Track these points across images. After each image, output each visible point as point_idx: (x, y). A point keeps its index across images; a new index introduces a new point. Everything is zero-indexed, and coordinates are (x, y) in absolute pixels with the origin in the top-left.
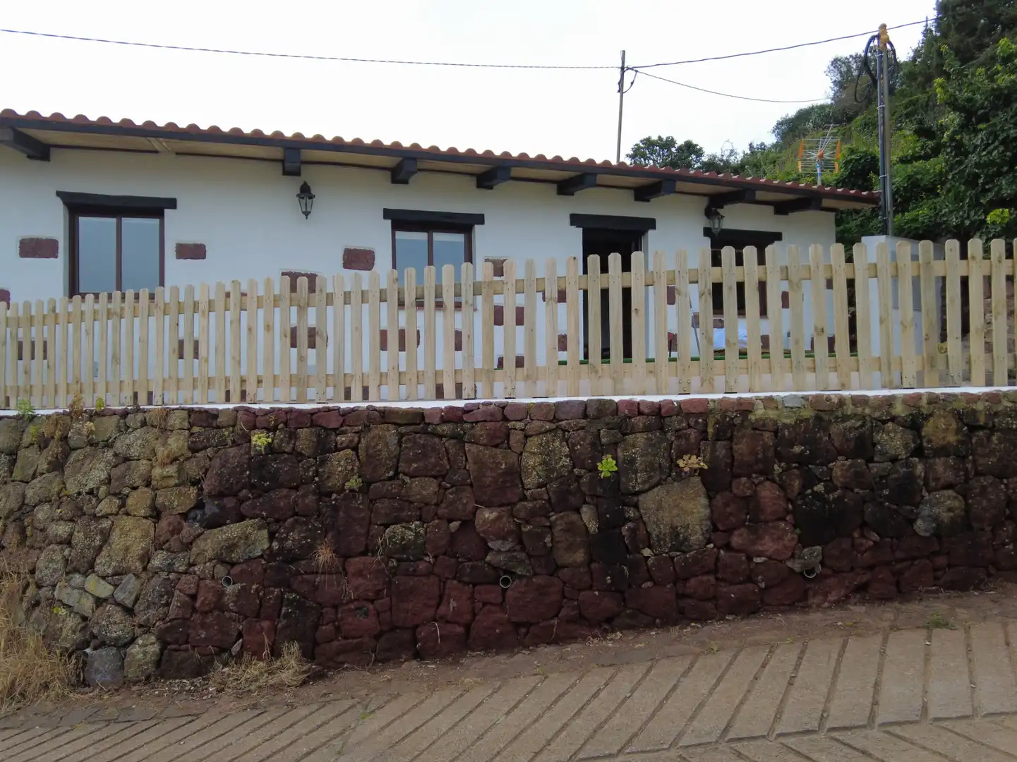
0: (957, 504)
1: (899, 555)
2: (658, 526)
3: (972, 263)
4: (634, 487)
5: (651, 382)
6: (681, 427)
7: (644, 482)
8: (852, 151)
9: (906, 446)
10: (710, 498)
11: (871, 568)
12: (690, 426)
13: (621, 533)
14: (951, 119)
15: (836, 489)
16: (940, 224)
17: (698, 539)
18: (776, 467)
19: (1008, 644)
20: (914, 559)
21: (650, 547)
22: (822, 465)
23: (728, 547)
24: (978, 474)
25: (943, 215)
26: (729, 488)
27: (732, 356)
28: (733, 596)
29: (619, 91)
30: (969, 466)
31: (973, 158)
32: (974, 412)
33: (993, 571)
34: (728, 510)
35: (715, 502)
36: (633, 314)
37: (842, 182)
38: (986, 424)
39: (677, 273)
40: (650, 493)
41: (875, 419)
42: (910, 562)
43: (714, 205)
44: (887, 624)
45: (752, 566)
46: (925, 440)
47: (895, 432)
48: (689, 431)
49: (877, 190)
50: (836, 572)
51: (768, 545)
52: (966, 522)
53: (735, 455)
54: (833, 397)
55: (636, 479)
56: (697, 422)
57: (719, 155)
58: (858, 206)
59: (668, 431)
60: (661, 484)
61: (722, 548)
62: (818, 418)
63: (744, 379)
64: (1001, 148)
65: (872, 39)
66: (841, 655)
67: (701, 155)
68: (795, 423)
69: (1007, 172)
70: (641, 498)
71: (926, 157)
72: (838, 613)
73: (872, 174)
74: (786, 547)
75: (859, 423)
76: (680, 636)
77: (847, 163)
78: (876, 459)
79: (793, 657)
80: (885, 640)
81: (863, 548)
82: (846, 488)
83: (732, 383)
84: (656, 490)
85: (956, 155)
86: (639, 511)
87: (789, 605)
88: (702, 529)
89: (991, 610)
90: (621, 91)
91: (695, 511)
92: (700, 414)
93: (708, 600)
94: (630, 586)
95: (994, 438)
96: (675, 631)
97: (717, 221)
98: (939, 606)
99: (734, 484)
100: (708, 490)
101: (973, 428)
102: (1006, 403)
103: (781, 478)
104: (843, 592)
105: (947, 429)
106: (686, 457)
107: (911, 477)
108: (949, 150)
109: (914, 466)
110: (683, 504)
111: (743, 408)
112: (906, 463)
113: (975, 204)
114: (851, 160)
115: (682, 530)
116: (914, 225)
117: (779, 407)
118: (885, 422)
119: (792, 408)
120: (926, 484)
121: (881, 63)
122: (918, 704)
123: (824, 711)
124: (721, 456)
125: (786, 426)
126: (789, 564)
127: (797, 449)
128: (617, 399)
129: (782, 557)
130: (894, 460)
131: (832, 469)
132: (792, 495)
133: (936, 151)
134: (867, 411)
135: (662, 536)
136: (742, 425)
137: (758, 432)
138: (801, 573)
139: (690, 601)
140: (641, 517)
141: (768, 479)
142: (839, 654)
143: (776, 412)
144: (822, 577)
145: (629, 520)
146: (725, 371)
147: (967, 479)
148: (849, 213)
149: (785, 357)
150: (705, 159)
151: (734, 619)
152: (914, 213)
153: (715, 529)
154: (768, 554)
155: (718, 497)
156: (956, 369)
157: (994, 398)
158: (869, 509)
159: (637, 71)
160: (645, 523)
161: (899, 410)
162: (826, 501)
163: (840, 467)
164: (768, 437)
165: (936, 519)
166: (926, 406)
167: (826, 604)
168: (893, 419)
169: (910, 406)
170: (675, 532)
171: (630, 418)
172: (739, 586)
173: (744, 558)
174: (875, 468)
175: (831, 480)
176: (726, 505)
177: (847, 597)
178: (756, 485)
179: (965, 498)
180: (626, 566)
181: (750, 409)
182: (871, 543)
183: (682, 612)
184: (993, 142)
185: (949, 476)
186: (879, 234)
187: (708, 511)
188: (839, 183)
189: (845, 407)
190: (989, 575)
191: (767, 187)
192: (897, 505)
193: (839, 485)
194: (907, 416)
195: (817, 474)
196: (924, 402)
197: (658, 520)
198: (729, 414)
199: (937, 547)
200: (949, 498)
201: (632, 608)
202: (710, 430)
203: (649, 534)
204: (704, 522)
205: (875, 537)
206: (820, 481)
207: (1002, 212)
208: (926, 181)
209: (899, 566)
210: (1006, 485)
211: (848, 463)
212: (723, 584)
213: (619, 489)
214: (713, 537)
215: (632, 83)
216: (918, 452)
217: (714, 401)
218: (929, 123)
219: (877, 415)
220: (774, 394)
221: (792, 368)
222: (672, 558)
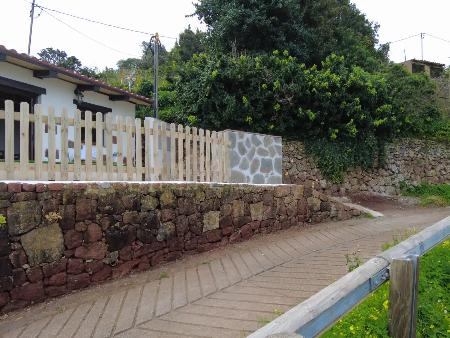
0: (173, 227)
1: (151, 250)
2: (33, 251)
3: (180, 134)
4: (18, 231)
5: (32, 173)
6: (48, 198)
7: (25, 228)
8: (144, 81)
9: (154, 205)
10: (64, 234)
11: (139, 257)
12: (53, 197)
13: (9, 258)
14: (178, 77)
15: (124, 225)
16: (175, 118)
17: (57, 255)
18: (97, 216)
19: (186, 279)
20: (156, 251)
21: (28, 263)
22: (118, 214)
23: (73, 257)
24: (180, 215)
25: (176, 114)
26: (74, 227)
27: (78, 163)
28: (76, 280)
29: (30, 16)
30: (177, 212)
31: (184, 94)
32: (179, 191)
33: (184, 251)
34: (73, 238)
35: (66, 235)
36: (21, 136)
37: (140, 92)
38: (182, 195)
39: (48, 118)
40: (28, 234)
41: (141, 193)
42: (155, 253)
43: (80, 89)
44: (144, 281)
45: (86, 264)
46: (161, 202)
47: (150, 199)
48: (52, 200)
49: (153, 99)
50: (125, 261)
51: (93, 253)
52: (175, 234)
53: (77, 211)
54: (124, 184)
55: (20, 227)
56: (57, 195)
57: (89, 68)
58: (145, 104)
59: (40, 200)
60: (36, 229)
61: (70, 258)
62: (117, 193)
63: (83, 174)
64: (193, 93)
65: (153, 37)
66: (125, 298)
67: (80, 65)
68: (107, 195)
69: (195, 103)
70: (23, 237)
71: (170, 90)
72: (125, 280)
73: (151, 92)
74: (102, 253)
75: (135, 195)
76: (45, 308)
77: (142, 85)
78: (141, 211)
79: (103, 305)
80: (143, 287)
81: (136, 250)
82: (129, 224)
83: (78, 176)
84: (32, 232)
85: (179, 92)
86: (21, 244)
87: (104, 280)
88: (59, 250)
89: (182, 267)
90: (32, 16)
91: (55, 241)
92: (59, 191)
93: (62, 285)
94: (14, 287)
95: (185, 201)
96: (42, 306)
97: (80, 97)
98: (164, 269)
99: (76, 226)
100: (63, 230)
101: (178, 197)
102: (189, 188)
103: (99, 221)
104: (128, 270)
105: (169, 198)
106: (50, 213)
107: (155, 218)
108: (177, 89)
109: (157, 213)
110: (48, 238)
111: (82, 188)
112: (154, 212)
113: (185, 112)
114: (144, 84)
115: (48, 252)
116: (166, 116)
117: (99, 188)
118: (145, 195)
119: (105, 189)
120: (161, 220)
121: (156, 48)
122: (152, 311)
123: (114, 327)
124: (70, 212)
125: (102, 197)
126: (104, 261)
127: (107, 208)
128: (7, 182)
129: (101, 258)
130: (149, 211)
131: (123, 216)
132: (105, 229)
133: (173, 89)
134: (139, 190)
135: (35, 256)
136: (80, 197)
137: (89, 200)
138: (109, 264)
139: (52, 288)
140: (22, 247)
141: (93, 222)
142: (124, 298)
143: (97, 190)
144: (118, 265)
145: (14, 250)
146: (74, 170)
147: (176, 217)
148: (142, 106)
149: (104, 165)
150: (82, 67)
151: (76, 292)
152: (166, 111)
153: (66, 248)
154: (93, 258)
155: (68, 232)
156: (174, 174)
157: (185, 186)
158: (139, 232)
159: (42, 9)
160: (24, 250)
161: (152, 190)
162: (120, 230)
163: (127, 216)
164: (94, 203)
165: (164, 234)
166: (162, 188)
167: (121, 276)
168: (149, 194)
169: (155, 188)
170: (43, 253)
171: (16, 193)
172: (79, 275)
173: (81, 261)
174: (141, 215)
175: (122, 221)
176: (72, 236)
177: (130, 272)
178: (87, 225)
179: (175, 224)
180: (11, 276)
181: (85, 189)
182: (140, 247)
183: (47, 294)
184: (191, 90)
185: (169, 216)
186: (153, 117)
187: (62, 240)
188: (138, 92)
189: (129, 189)
190: (183, 253)
191: (105, 87)
192: (150, 230)
193: (126, 223)
194: (154, 192)
195: (116, 218)
196: (161, 186)
197: (33, 248)
198: (74, 191)
199: (165, 245)
200: (170, 225)
201: (15, 299)
202: (64, 199)
203: (27, 256)
204: (60, 246)
205: (141, 244)
206: (118, 221)
207: (193, 117)
208: (171, 99)
209: (151, 255)
210: (189, 218)
211: (130, 213)
212: (70, 275)
213: (8, 233)
214: (65, 253)
215: (39, 15)
216: (159, 207)
217: (66, 184)
218: (171, 77)
219: (142, 192)
220: (97, 182)
221: (106, 170)
222: (42, 267)
